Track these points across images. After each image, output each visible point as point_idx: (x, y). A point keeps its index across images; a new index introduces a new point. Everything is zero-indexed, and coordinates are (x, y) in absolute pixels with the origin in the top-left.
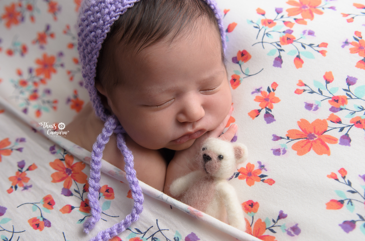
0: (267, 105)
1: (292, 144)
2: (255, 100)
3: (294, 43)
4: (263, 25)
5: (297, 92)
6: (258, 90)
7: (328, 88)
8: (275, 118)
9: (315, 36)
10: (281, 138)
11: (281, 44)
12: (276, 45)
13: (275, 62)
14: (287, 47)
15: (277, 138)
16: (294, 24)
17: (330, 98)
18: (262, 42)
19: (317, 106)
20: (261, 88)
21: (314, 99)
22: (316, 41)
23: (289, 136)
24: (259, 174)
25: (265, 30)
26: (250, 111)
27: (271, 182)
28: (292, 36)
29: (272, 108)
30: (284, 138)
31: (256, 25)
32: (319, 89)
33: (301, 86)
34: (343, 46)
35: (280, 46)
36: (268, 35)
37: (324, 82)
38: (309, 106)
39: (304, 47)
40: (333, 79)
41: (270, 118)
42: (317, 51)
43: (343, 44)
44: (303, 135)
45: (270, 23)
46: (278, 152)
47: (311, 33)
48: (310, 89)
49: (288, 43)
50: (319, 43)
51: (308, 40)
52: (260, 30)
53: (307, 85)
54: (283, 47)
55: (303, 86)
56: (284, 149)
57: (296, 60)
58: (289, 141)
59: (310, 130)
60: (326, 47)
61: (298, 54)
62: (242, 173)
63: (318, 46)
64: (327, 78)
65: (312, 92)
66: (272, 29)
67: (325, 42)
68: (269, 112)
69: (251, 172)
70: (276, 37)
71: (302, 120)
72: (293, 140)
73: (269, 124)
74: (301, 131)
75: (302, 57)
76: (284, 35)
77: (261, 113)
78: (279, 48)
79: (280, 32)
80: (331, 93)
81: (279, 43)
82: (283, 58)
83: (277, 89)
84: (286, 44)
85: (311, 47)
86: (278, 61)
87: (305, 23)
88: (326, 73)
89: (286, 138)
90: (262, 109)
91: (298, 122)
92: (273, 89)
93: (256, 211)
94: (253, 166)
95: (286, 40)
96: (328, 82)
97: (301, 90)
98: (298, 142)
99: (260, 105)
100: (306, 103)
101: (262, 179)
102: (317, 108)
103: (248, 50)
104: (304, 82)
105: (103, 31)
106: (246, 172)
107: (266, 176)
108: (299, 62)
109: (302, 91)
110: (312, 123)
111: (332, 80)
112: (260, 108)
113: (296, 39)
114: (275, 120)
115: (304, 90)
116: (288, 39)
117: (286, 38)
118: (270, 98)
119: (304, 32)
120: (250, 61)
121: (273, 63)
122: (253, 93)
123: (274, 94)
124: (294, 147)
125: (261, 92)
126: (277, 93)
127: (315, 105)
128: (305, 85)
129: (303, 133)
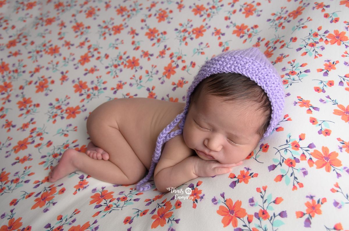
0: (240, 179)
1: (223, 205)
2: (241, 171)
3: (291, 168)
4: (291, 144)
5: (258, 189)
6: (248, 169)
7: (270, 204)
8: (234, 188)
9: (304, 177)
10: (224, 197)
11: (285, 161)
12: (282, 159)
13: (271, 166)
14: (285, 166)
15: (223, 196)
16: (306, 160)
17: (264, 209)
18: (279, 151)
19: (254, 205)
20: (251, 170)
21: (258, 200)
22: (301, 179)
23: (227, 201)
24: (197, 198)
25: (289, 147)
26: (233, 173)
27: (195, 206)
28: (295, 164)
29: (240, 182)
30: (224, 199)
31: (288, 140)
32: (266, 200)
33: (263, 189)
34: (307, 197)
35: (283, 162)
36: (286, 151)
37: (273, 199)
38: (252, 201)
39: (291, 175)
40: (279, 204)
41: (234, 185)
42: (294, 184)
43: (309, 196)
44: (231, 207)
45: (296, 146)
46: (214, 200)
47: (305, 173)
48: (264, 195)
49: (288, 165)
50: (300, 182)
51: (298, 174)
52: (286, 144)
53: (266, 192)
54: (283, 164)
55: (264, 190)
56: (218, 203)
57: (279, 176)
58: (224, 202)
59: (236, 209)
60: (300, 187)
61: (284, 175)
62: (194, 190)
63: (298, 183)
64: (277, 200)
65: (262, 197)
66: (292, 150)
67: (303, 185)
68: (237, 182)
69: (196, 194)
70: (288, 156)
71: (241, 201)
72: (225, 204)
73: (229, 187)
74: (233, 205)
75: (284, 178)
76: (293, 159)
77: (234, 179)
78: (281, 162)
79: (293, 156)
80: (267, 208)
81: (284, 160)
82: (276, 168)
83: (254, 178)
84: (286, 164)
85: (294, 179)
86: (273, 167)
87: (311, 166)
88: (281, 197)
89: (225, 200)
90: (237, 178)
91: (238, 201)
92: (253, 176)
93: (177, 208)
94: (201, 193)
95: (289, 162)
96: (275, 202)
97: (260, 190)
98: (225, 207)
99: (239, 176)
100: (253, 198)
101: (195, 201)
102: (252, 205)
103: (269, 148)
104: (267, 190)
105: (206, 74)
106: (196, 191)
107: (197, 202)
108: (279, 179)
109: (260, 192)
110: (241, 208)
111: (277, 203)
112: (237, 177)
113: (294, 168)
114: (233, 188)
115: (261, 192)
116: (291, 164)
117: (291, 162)
118: (246, 178)
119: (303, 169)
120: (264, 153)
121: (269, 165)
122: (245, 168)
123: (250, 178)
124: (221, 207)
125: (248, 171)
126: (251, 180)
127: (254, 203)
128: (265, 191)
129: (232, 207)
